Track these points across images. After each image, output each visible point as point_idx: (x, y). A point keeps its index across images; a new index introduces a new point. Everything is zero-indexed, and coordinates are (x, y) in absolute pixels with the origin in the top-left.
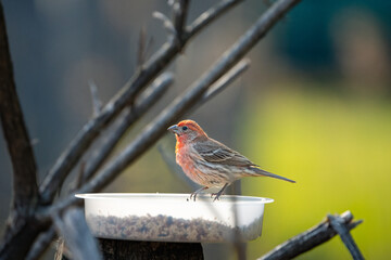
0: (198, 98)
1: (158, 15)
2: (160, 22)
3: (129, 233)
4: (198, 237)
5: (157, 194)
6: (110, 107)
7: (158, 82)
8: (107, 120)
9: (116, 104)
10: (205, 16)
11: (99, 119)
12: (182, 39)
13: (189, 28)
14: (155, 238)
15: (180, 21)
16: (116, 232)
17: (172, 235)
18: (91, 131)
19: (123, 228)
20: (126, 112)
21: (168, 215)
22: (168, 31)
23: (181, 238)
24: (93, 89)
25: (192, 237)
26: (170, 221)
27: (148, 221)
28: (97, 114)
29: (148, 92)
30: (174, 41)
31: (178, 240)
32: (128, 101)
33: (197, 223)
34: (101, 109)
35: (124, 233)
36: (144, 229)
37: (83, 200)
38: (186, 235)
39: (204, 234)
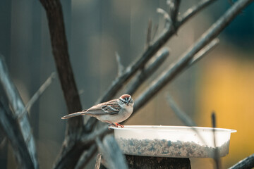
0: (186, 64)
1: (160, 10)
2: (162, 15)
3: (143, 151)
4: (188, 155)
5: (161, 126)
6: (129, 70)
7: (159, 54)
8: (126, 78)
9: (133, 68)
10: (190, 11)
11: (122, 78)
12: (175, 26)
13: (180, 18)
14: (160, 154)
15: (174, 14)
16: (134, 151)
17: (171, 153)
18: (116, 84)
19: (139, 148)
20: (139, 73)
21: (168, 140)
22: (167, 21)
23: (177, 155)
24: (118, 58)
25: (184, 154)
26: (169, 144)
27: (155, 144)
28: (120, 74)
29: (153, 60)
30: (171, 27)
31: (174, 156)
32: (141, 66)
33: (187, 145)
34: (123, 71)
35: (140, 151)
36: (153, 149)
37: (113, 130)
38: (179, 153)
39: (192, 152)
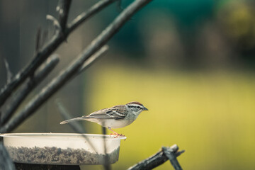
0: (76, 71)
1: (49, 17)
2: (51, 22)
3: (33, 159)
4: (78, 162)
5: (51, 134)
6: (18, 77)
7: (49, 61)
8: (15, 85)
9: (22, 75)
10: (79, 18)
11: (11, 85)
12: (65, 33)
13: (69, 25)
14: (50, 162)
15: (63, 21)
16: (24, 159)
17: (61, 160)
18: (5, 92)
19: (28, 156)
20: (28, 80)
21: (58, 147)
22: (56, 27)
23: (67, 162)
24: (7, 65)
25: (74, 161)
26: (59, 152)
27: (45, 151)
28: (9, 81)
29: (42, 67)
30: (60, 34)
31: (64, 164)
32: (30, 73)
33: (77, 152)
34: (12, 78)
35: (30, 159)
36: (42, 156)
37: (2, 137)
38: (69, 161)
39: (82, 159)
